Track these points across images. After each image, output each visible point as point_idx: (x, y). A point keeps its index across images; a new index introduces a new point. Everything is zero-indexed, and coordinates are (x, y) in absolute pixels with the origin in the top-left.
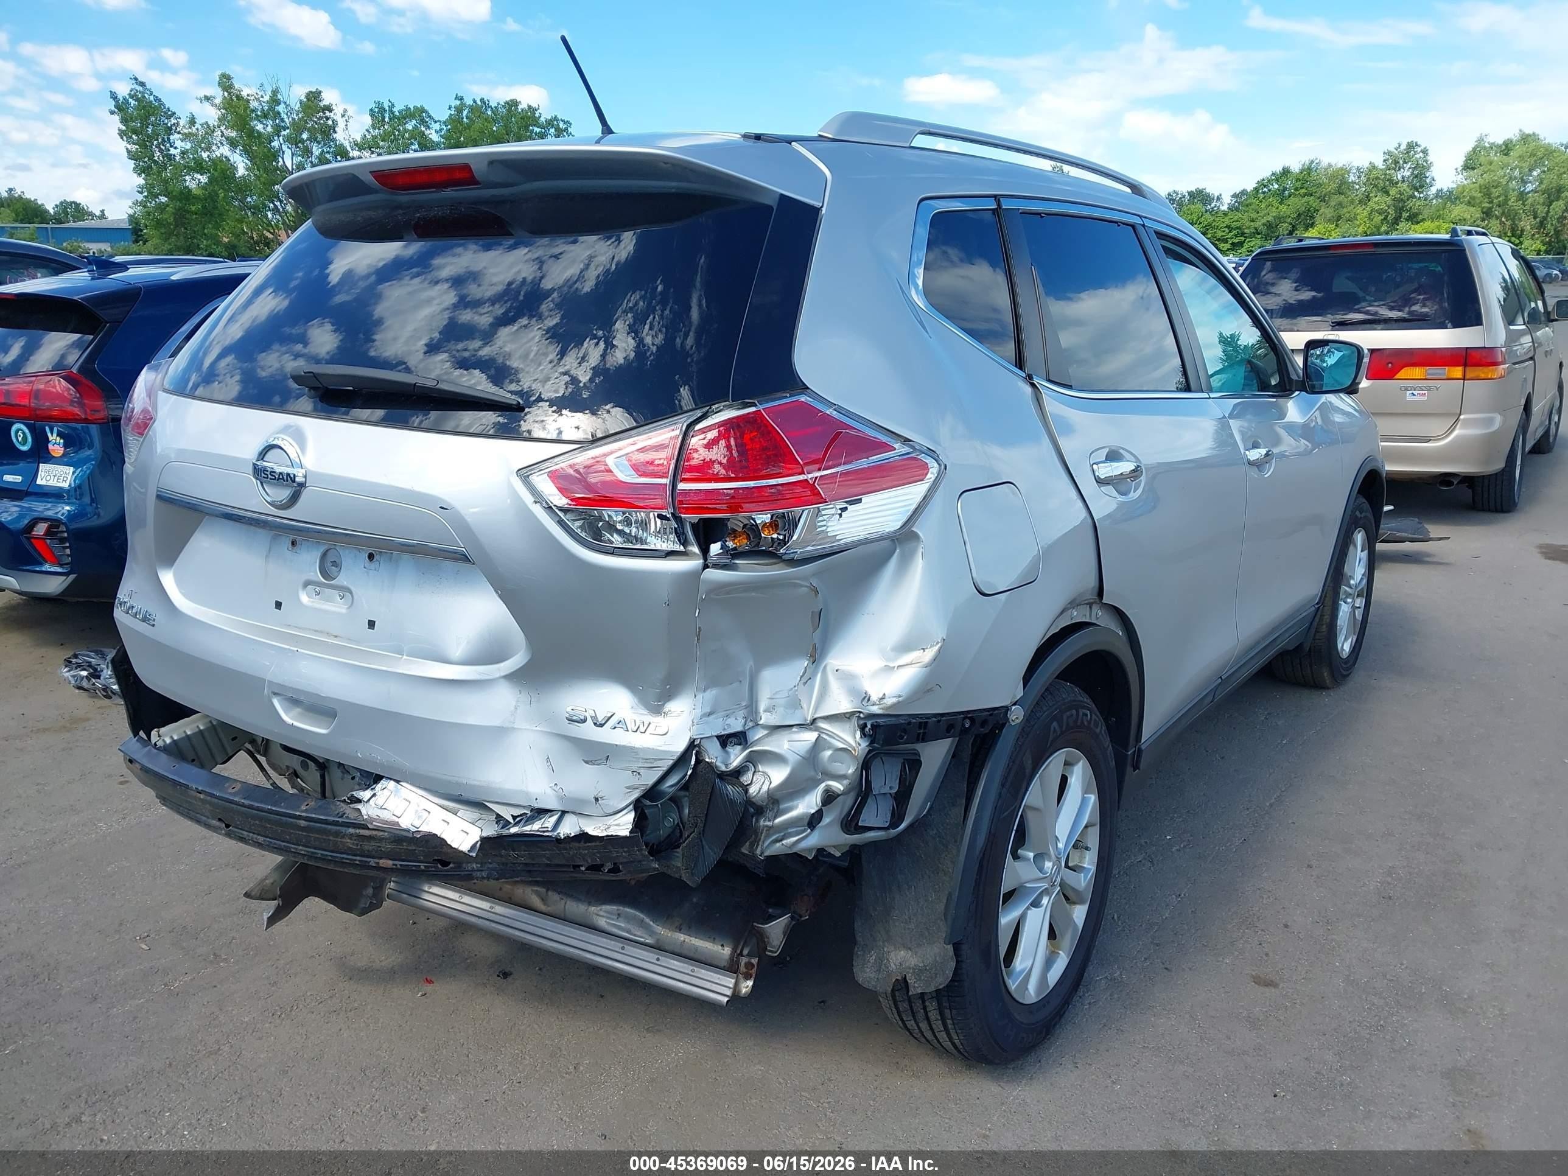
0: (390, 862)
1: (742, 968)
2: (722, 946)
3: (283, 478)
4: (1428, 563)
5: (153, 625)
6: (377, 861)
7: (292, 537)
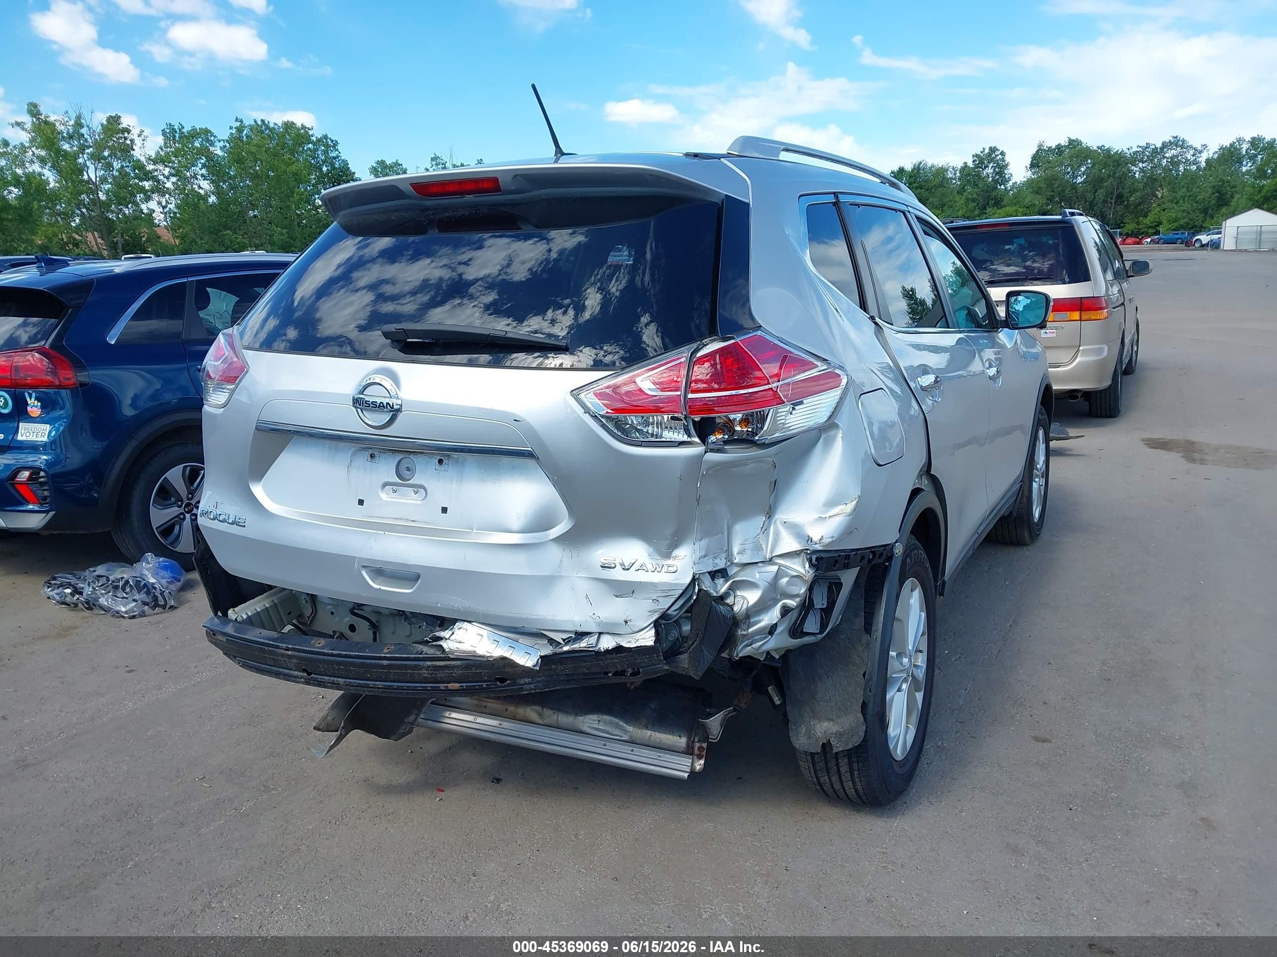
0: (458, 685)
1: (696, 752)
2: (680, 736)
3: (384, 406)
4: (1069, 455)
5: (244, 526)
6: (446, 685)
7: (370, 452)
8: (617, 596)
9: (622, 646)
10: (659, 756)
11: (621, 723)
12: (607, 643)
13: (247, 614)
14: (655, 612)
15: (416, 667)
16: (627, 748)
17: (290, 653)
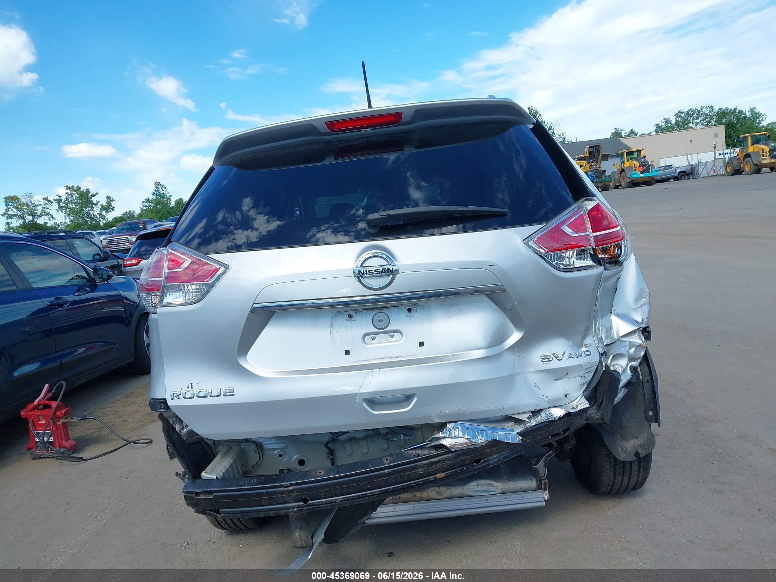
0: (444, 474)
1: (543, 487)
2: (531, 480)
5: (234, 395)
6: (435, 476)
7: (348, 313)
8: (556, 380)
9: (570, 412)
10: (523, 497)
11: (492, 482)
12: (558, 413)
13: (222, 471)
14: (583, 384)
15: (414, 468)
16: (502, 497)
17: (291, 488)
